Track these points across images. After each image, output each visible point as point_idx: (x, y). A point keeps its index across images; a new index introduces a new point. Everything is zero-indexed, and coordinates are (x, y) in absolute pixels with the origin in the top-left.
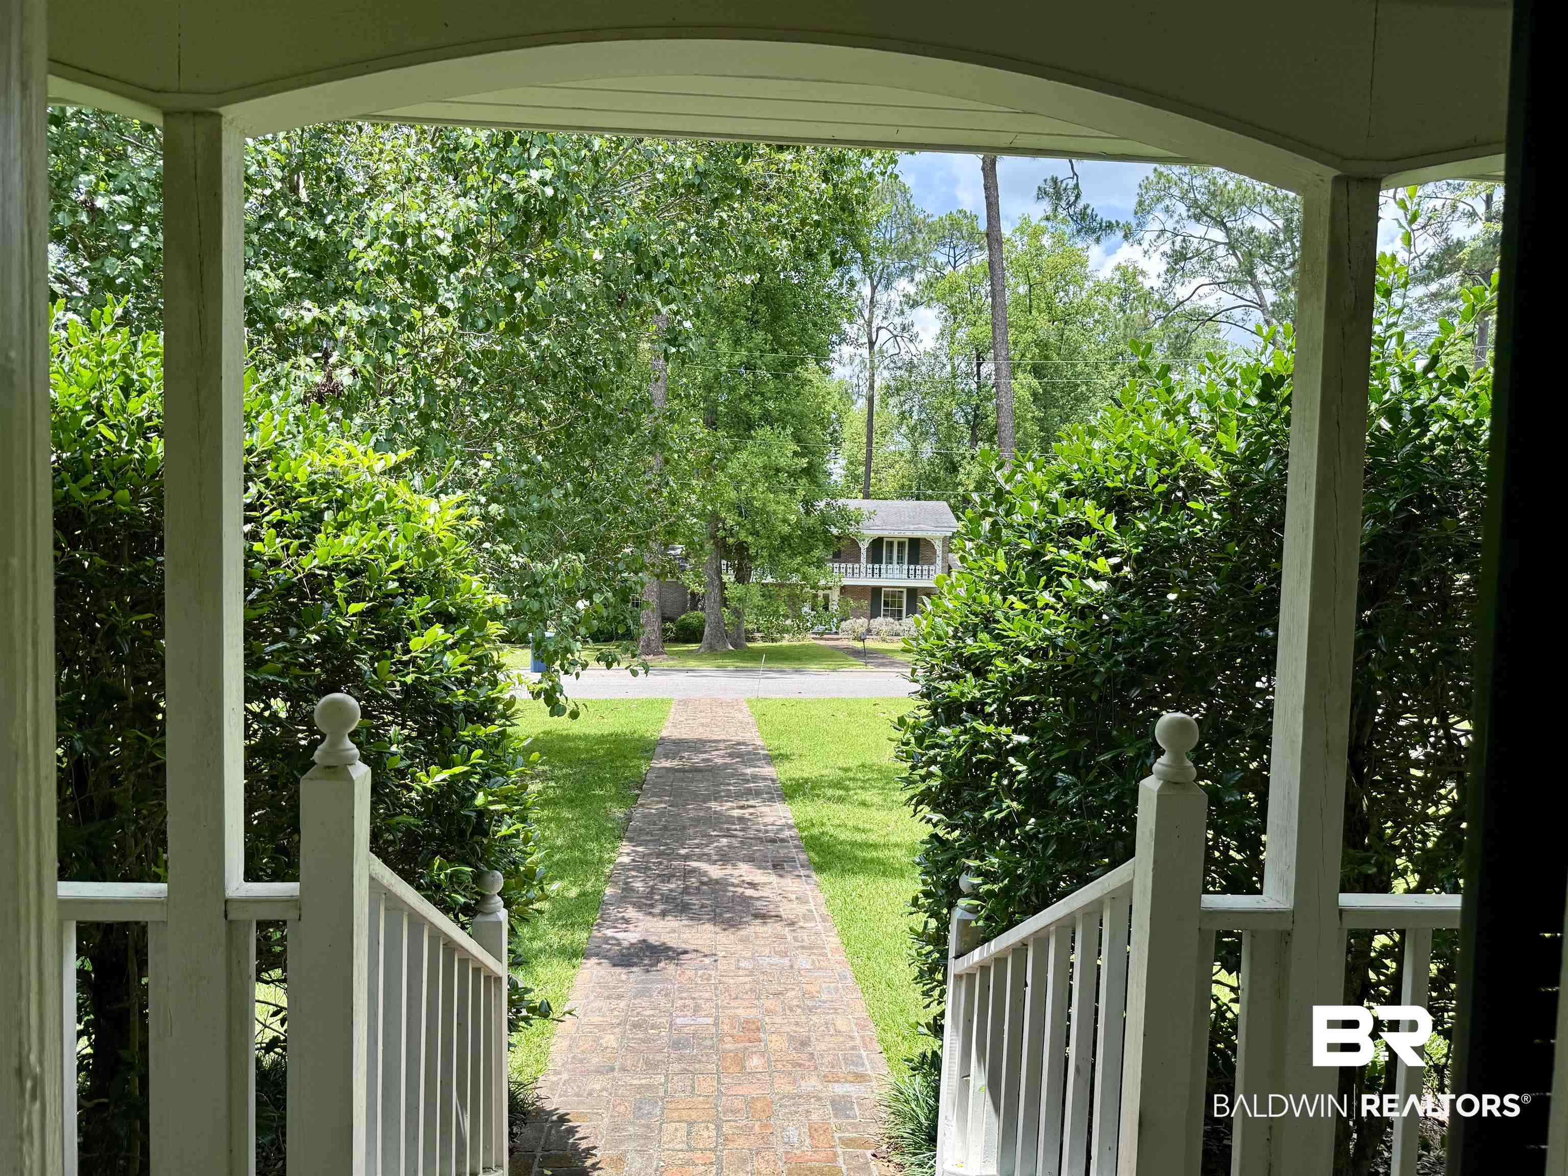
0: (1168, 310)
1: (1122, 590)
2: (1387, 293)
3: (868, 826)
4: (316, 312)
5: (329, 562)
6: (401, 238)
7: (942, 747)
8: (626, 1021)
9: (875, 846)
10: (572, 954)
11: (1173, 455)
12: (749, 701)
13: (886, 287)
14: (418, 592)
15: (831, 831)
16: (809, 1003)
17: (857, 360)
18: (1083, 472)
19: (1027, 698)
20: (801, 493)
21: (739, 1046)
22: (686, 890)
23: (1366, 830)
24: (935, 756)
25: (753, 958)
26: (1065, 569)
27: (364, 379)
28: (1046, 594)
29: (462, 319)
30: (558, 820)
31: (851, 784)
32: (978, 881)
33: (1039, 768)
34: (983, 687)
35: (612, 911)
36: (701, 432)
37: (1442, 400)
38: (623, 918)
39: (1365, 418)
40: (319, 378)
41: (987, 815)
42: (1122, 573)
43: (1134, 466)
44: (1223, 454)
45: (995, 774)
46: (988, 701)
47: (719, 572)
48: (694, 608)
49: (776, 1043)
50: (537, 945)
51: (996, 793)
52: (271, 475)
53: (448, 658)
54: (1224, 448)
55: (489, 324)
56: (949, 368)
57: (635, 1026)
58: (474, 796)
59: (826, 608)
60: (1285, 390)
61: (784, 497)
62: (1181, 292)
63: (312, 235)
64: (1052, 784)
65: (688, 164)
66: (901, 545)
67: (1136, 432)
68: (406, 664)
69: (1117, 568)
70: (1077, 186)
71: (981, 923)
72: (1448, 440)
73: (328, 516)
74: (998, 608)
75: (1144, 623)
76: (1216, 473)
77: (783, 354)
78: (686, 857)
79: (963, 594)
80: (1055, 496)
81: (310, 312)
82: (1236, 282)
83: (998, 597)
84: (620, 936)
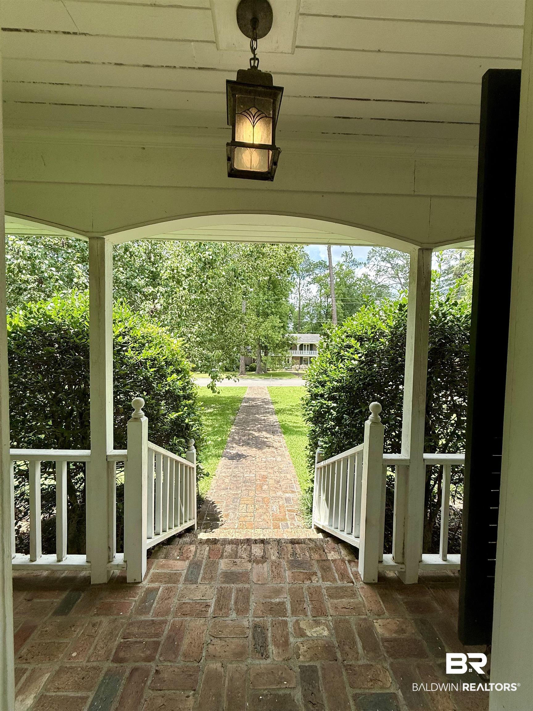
0: (376, 284)
1: (362, 363)
2: (434, 281)
3: (297, 422)
4: (153, 290)
5: (146, 358)
6: (173, 270)
7: (313, 406)
8: (231, 475)
9: (299, 427)
10: (218, 456)
11: (375, 326)
12: (268, 387)
13: (303, 279)
14: (171, 364)
15: (288, 423)
16: (280, 471)
17: (296, 298)
18: (351, 330)
19: (336, 394)
20: (282, 332)
21: (261, 482)
22: (249, 439)
23: (431, 430)
24: (311, 409)
25: (266, 458)
26: (346, 358)
27: (164, 306)
28: (341, 364)
29: (189, 291)
30: (216, 419)
31: (293, 410)
32: (323, 443)
33: (339, 413)
34: (324, 390)
35: (230, 445)
36: (254, 317)
37: (450, 310)
38: (232, 447)
39: (429, 316)
40: (152, 307)
41: (325, 426)
42: (361, 359)
43: (364, 329)
44: (389, 326)
45: (327, 414)
46: (326, 394)
47: (260, 353)
48: (254, 362)
49: (271, 482)
50: (209, 453)
51: (327, 419)
52: (131, 334)
53: (178, 383)
54: (389, 324)
55: (196, 292)
56: (320, 300)
57: (234, 476)
58: (185, 420)
59: (288, 362)
60: (406, 308)
61: (277, 333)
62: (380, 280)
63: (152, 270)
64: (343, 417)
65: (248, 249)
66: (308, 345)
67: (365, 320)
68: (166, 384)
69: (360, 357)
70: (352, 253)
71: (323, 455)
72: (453, 322)
73: (147, 345)
74: (328, 368)
75: (368, 373)
76: (387, 331)
77: (276, 297)
78: (249, 430)
79: (319, 364)
80: (343, 337)
81: (151, 289)
82: (394, 277)
83: (328, 365)
84: (231, 451)
